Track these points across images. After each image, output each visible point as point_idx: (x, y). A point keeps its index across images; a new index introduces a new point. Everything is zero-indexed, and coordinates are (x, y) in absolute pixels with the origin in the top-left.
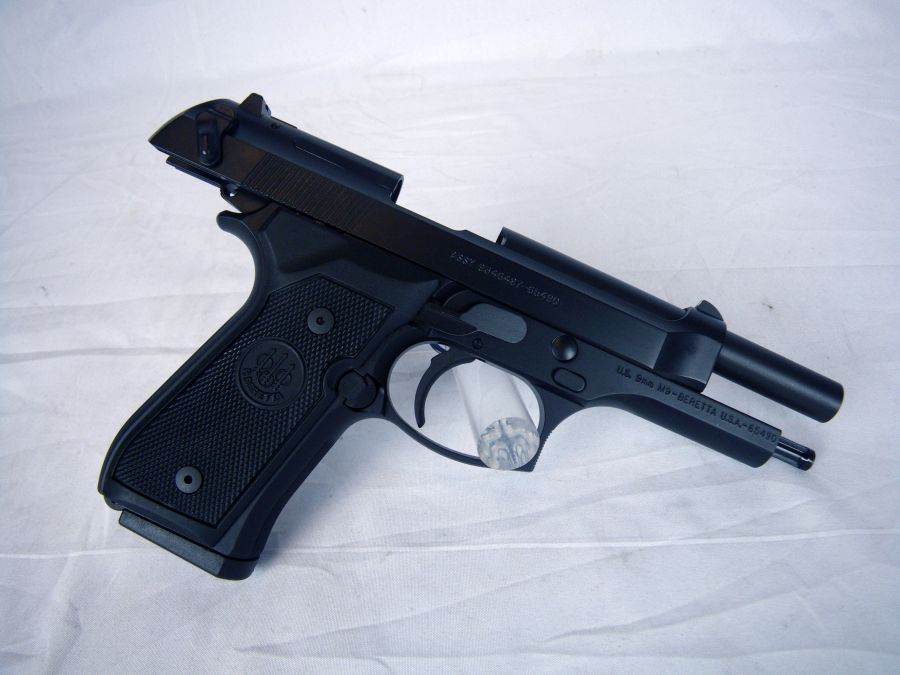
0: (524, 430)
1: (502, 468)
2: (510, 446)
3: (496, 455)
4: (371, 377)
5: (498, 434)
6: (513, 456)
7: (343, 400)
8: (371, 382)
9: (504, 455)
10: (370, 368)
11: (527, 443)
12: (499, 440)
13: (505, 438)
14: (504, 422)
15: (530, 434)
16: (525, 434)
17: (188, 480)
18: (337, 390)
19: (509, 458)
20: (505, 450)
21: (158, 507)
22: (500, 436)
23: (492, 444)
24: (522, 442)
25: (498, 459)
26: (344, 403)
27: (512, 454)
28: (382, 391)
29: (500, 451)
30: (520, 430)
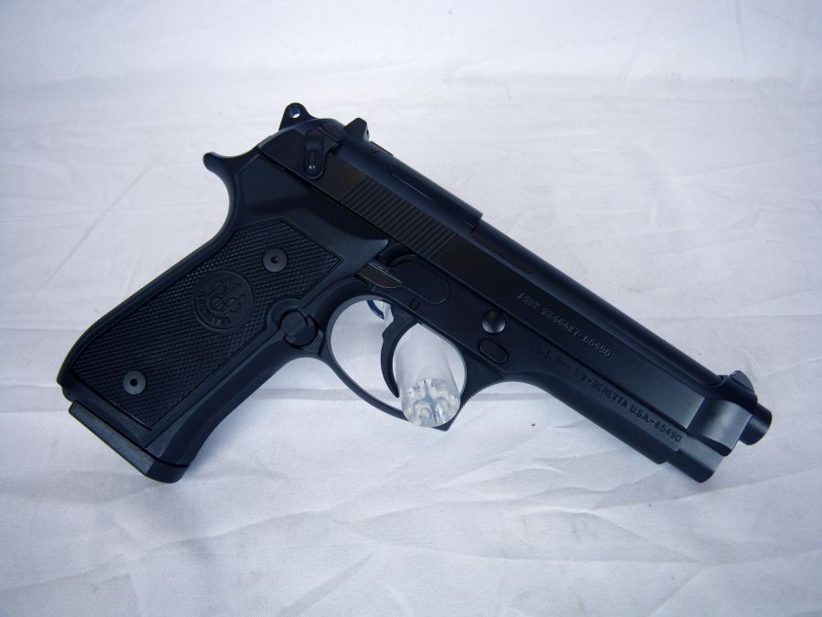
0: (446, 392)
1: (423, 425)
2: (433, 407)
3: (418, 413)
4: (312, 318)
5: (423, 394)
6: (435, 416)
7: (283, 335)
8: (311, 324)
9: (426, 414)
10: (313, 310)
11: (449, 406)
12: (423, 400)
13: (428, 399)
14: (429, 382)
15: (453, 398)
16: (447, 397)
17: (134, 383)
18: (279, 326)
19: (430, 417)
20: (428, 410)
21: (103, 402)
22: (424, 396)
23: (417, 402)
24: (445, 404)
25: (420, 417)
26: (284, 338)
27: (434, 413)
28: (320, 333)
29: (423, 409)
30: (444, 393)
